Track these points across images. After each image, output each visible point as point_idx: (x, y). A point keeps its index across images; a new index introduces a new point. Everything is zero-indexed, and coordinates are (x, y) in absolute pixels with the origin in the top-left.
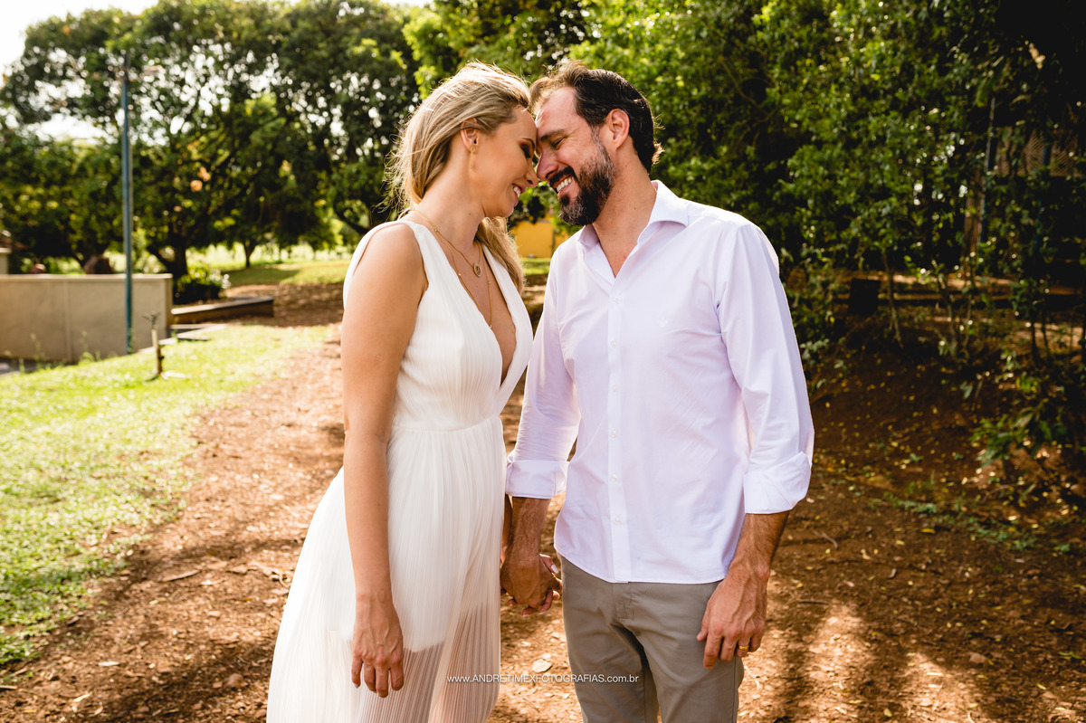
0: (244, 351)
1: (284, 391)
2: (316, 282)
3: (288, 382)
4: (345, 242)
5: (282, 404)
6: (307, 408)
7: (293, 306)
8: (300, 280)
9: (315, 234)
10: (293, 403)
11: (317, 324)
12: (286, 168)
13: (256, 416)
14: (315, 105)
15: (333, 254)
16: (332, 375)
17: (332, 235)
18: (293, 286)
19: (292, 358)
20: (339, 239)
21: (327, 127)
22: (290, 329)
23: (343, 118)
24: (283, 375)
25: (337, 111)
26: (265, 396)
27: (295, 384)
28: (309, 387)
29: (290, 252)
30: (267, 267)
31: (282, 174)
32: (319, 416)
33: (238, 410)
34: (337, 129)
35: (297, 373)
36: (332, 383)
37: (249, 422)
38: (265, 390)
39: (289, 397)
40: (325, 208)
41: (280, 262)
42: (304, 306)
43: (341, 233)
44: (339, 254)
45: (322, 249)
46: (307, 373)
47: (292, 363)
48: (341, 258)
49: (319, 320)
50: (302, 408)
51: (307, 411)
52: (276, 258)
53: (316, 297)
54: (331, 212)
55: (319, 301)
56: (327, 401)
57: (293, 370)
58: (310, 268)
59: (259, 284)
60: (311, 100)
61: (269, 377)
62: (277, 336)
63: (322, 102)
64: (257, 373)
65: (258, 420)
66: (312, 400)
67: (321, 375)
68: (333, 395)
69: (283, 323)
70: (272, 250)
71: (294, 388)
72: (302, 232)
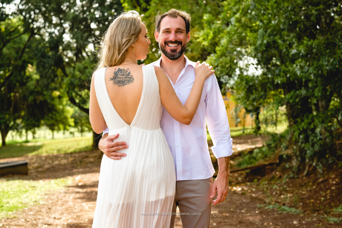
0: (12, 193)
1: (43, 210)
2: (55, 153)
3: (45, 206)
4: (76, 124)
5: (43, 216)
6: (59, 217)
7: (40, 170)
8: (43, 152)
9: (52, 118)
10: (50, 215)
11: (60, 177)
12: (31, 69)
13: (28, 221)
14: (50, 22)
15: (67, 133)
16: (73, 202)
17: (66, 118)
18: (38, 156)
19: (46, 194)
20: (71, 121)
21: (60, 37)
22: (41, 182)
23: (71, 30)
24: (41, 202)
25: (67, 25)
26: (32, 213)
27: (50, 207)
28: (60, 208)
29: (34, 133)
30: (18, 145)
31: (27, 74)
32: (68, 220)
33: (16, 219)
34: (67, 37)
35: (50, 201)
36: (75, 205)
37: (24, 224)
38: (31, 210)
39: (47, 213)
40: (60, 97)
41: (27, 142)
42: (48, 169)
43: (72, 117)
44: (71, 133)
45: (59, 129)
46: (57, 201)
47: (46, 197)
48: (74, 136)
49: (61, 175)
50: (56, 217)
51: (60, 219)
52: (24, 139)
53: (57, 162)
54: (65, 100)
55: (60, 165)
56: (72, 214)
57: (47, 200)
58: (50, 144)
59: (13, 157)
60: (48, 20)
61: (32, 204)
62: (33, 185)
63: (55, 20)
64: (24, 202)
65: (29, 223)
66: (62, 214)
67: (67, 202)
68: (75, 211)
69: (36, 178)
70: (21, 133)
71: (49, 209)
72: (43, 118)
